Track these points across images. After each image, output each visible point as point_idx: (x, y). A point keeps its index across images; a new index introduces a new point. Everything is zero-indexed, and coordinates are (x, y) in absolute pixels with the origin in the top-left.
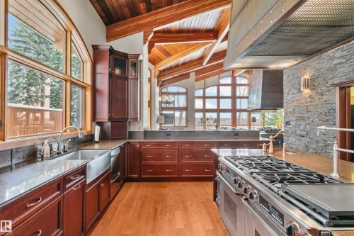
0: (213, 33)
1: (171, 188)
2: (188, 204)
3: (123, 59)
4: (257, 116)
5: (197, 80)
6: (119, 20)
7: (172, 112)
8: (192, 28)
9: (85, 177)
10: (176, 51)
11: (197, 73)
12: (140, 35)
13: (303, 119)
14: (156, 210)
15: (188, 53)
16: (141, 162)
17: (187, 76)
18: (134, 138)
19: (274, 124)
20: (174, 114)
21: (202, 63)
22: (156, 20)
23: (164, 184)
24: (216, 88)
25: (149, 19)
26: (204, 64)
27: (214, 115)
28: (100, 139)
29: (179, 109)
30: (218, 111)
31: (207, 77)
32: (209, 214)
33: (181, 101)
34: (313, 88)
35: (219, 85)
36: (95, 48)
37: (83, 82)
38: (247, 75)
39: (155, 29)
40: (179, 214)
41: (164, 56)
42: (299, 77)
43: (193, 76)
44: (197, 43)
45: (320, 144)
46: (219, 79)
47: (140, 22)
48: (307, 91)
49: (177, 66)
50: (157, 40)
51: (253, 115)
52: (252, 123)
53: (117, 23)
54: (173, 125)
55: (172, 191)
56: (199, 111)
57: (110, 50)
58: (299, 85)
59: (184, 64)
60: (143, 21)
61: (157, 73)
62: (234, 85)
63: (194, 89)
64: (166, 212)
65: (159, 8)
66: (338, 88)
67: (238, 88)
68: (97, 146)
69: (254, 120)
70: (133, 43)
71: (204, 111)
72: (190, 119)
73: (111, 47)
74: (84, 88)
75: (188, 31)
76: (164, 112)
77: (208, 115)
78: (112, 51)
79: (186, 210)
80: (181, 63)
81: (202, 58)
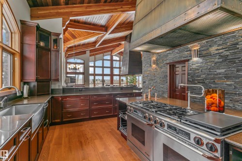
0: (105, 28)
1: (86, 126)
2: (101, 134)
3: (47, 35)
4: (124, 78)
5: (90, 56)
6: (42, 5)
7: (74, 75)
8: (93, 22)
9: (31, 128)
10: (80, 36)
11: (91, 51)
12: (60, 20)
13: (152, 80)
14: (81, 142)
15: (88, 38)
16: (62, 110)
17: (84, 52)
18: (55, 94)
19: (132, 83)
20: (75, 77)
21: (95, 45)
22: (72, 12)
23: (80, 123)
24: (101, 61)
25: (67, 10)
26: (97, 46)
27: (100, 78)
28: (28, 96)
29: (80, 73)
30: (103, 75)
31: (96, 54)
32: (116, 138)
33: (81, 69)
34: (157, 64)
35: (103, 60)
36: (23, 23)
37: (11, 48)
38: (119, 55)
39: (71, 18)
40: (97, 142)
41: (71, 38)
42: (150, 58)
43: (88, 53)
44: (94, 33)
45: (160, 93)
46: (104, 56)
47: (59, 11)
48: (154, 66)
49: (79, 45)
50: (70, 26)
51: (121, 78)
52: (121, 82)
53: (41, 8)
54: (75, 84)
55: (88, 127)
56: (91, 75)
57: (37, 26)
58: (150, 62)
59: (84, 45)
60: (62, 11)
61: (66, 49)
62: (112, 60)
63: (89, 61)
64: (89, 143)
65: (75, 4)
66: (168, 65)
67: (114, 62)
68: (25, 102)
69: (122, 80)
70: (54, 25)
71: (95, 75)
72: (86, 80)
73: (38, 24)
74: (13, 54)
75: (90, 24)
76: (68, 75)
77: (97, 77)
78: (38, 27)
79: (101, 138)
80: (82, 44)
81: (95, 43)
